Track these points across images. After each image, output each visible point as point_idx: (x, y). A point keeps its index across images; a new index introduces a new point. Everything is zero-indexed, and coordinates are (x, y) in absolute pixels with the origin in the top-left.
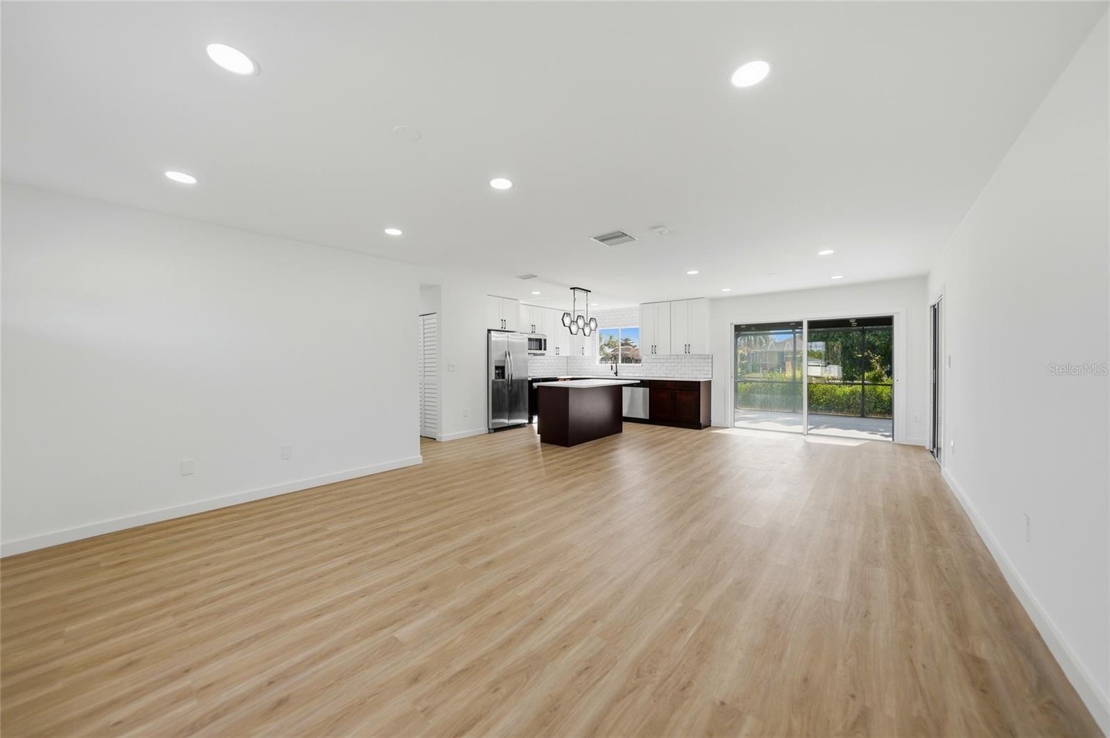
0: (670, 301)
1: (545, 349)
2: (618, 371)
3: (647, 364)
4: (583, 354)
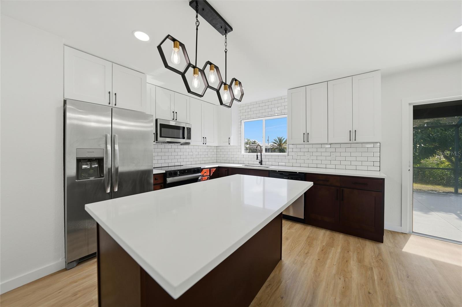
0: (327, 81)
1: (189, 138)
2: (263, 160)
3: (293, 154)
4: (229, 144)
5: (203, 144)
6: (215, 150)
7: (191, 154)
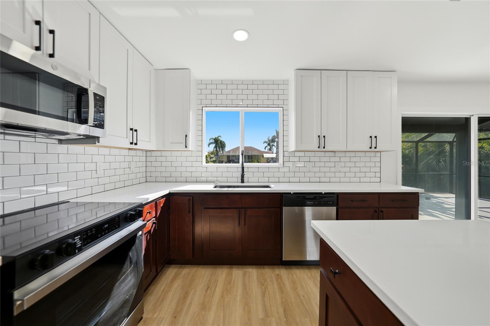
4: (186, 147)
5: (131, 143)
6: (144, 159)
7: (93, 166)
